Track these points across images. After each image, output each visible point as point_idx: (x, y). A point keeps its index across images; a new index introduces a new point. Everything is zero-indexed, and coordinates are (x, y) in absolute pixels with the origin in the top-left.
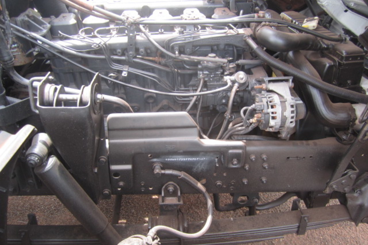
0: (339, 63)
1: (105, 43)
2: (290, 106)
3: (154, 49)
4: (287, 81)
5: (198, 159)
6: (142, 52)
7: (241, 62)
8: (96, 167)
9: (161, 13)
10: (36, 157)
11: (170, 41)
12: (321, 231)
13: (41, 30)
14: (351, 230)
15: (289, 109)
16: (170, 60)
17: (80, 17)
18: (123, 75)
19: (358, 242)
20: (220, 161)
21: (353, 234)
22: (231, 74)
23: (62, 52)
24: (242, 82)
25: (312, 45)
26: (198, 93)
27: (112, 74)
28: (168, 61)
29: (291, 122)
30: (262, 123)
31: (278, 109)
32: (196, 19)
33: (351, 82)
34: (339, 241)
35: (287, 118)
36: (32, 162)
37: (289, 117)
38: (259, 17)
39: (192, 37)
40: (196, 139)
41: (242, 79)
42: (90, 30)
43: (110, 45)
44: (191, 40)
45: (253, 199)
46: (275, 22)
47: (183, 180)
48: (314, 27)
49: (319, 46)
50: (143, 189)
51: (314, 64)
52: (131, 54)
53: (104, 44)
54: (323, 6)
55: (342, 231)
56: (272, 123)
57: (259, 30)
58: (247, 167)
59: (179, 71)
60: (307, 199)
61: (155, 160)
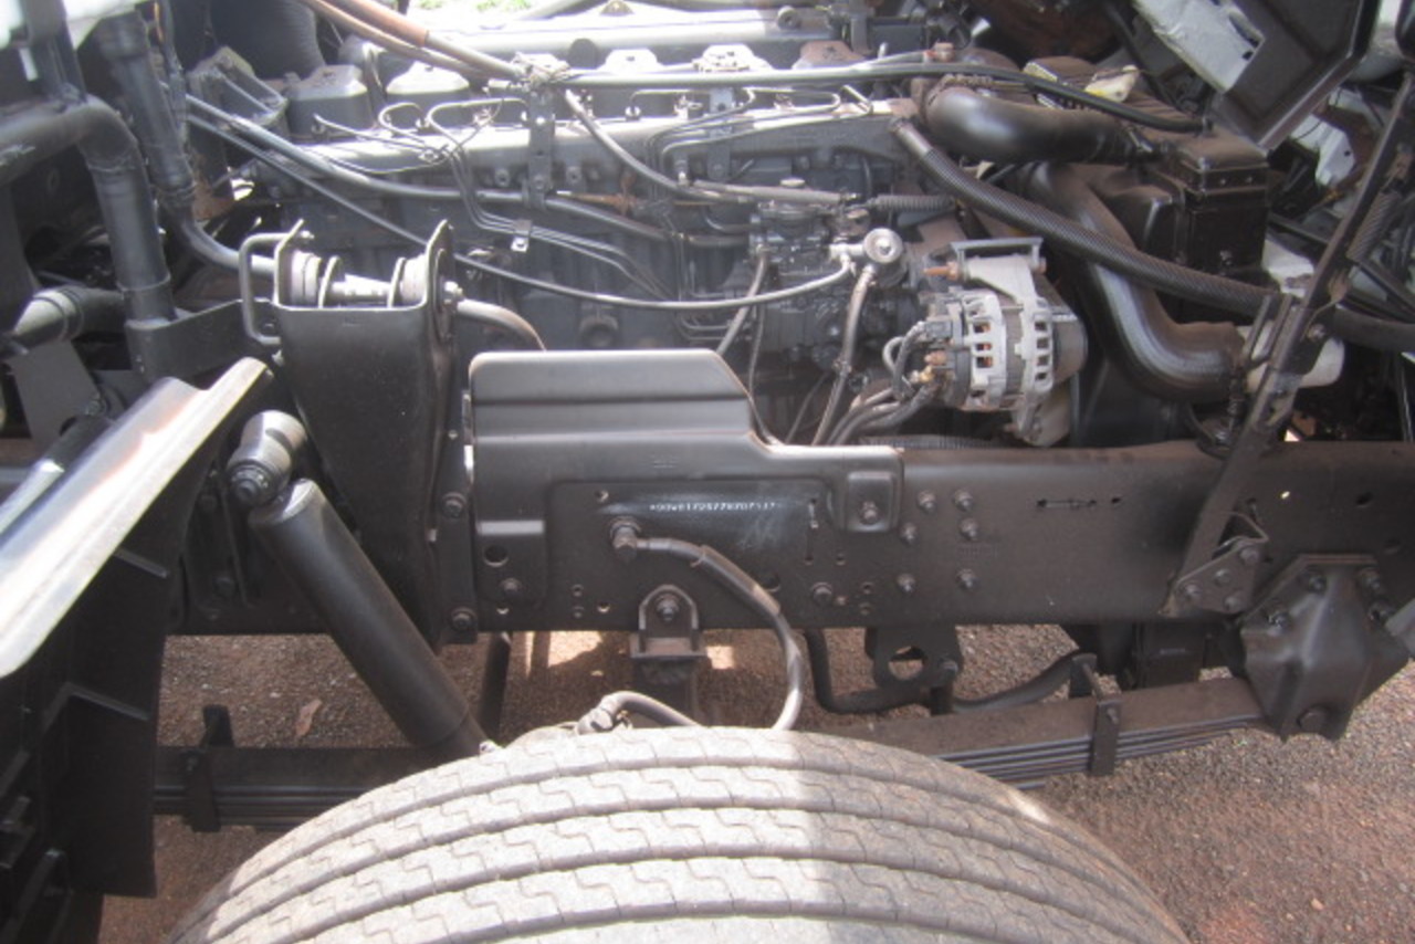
0: (1189, 196)
1: (460, 145)
2: (1032, 326)
3: (610, 167)
4: (1024, 251)
5: (752, 504)
6: (574, 177)
7: (881, 200)
8: (433, 527)
9: (631, 59)
10: (259, 472)
11: (662, 137)
12: (1197, 816)
13: (260, 111)
14: (1301, 814)
15: (1030, 335)
16: (660, 201)
17: (377, 77)
18: (515, 247)
19: (1324, 850)
20: (821, 513)
21: (1309, 825)
22: (853, 240)
23: (327, 179)
24: (886, 259)
25: (1107, 146)
26: (751, 297)
27: (478, 252)
28: (656, 204)
29: (1041, 376)
30: (949, 383)
31: (997, 335)
32: (741, 70)
33: (1230, 256)
34: (1259, 848)
35: (1024, 362)
36: (247, 485)
37: (1031, 360)
38: (935, 60)
39: (728, 125)
40: (747, 437)
41: (887, 250)
42: (410, 113)
43: (475, 154)
44: (726, 135)
45: (942, 661)
46: (984, 75)
47: (705, 573)
48: (1119, 94)
49: (1128, 147)
50: (579, 611)
51: (1115, 206)
52: (539, 182)
53: (456, 150)
54: (1170, 40)
55: (1270, 814)
56: (979, 377)
57: (934, 97)
58: (909, 533)
59: (691, 239)
60: (1127, 671)
61: (617, 508)
